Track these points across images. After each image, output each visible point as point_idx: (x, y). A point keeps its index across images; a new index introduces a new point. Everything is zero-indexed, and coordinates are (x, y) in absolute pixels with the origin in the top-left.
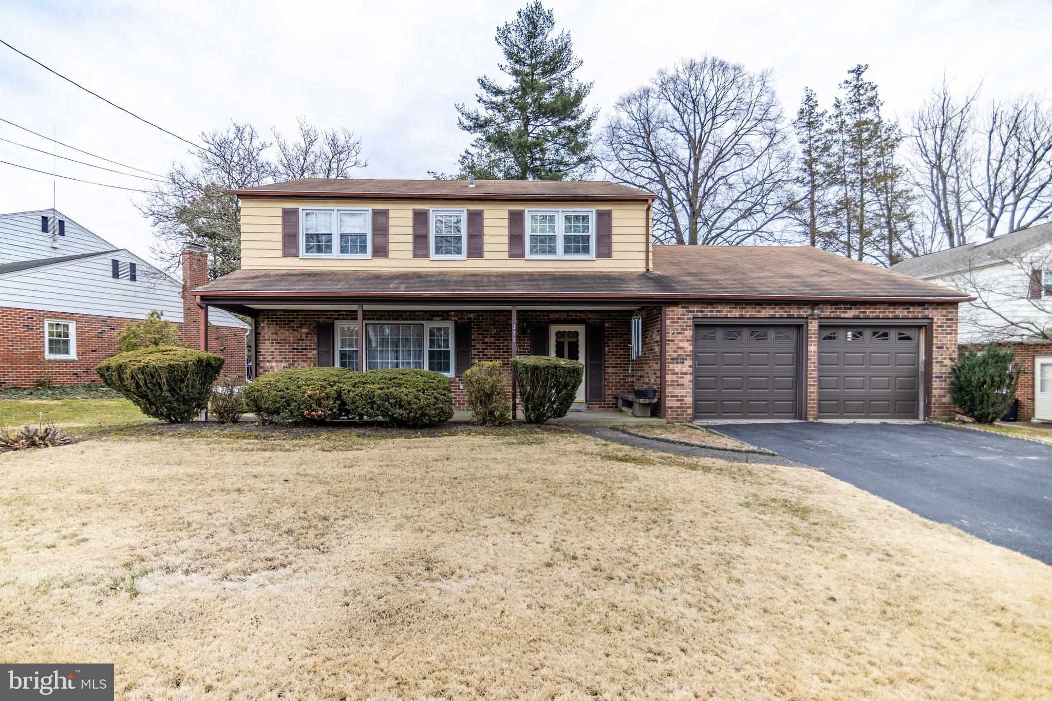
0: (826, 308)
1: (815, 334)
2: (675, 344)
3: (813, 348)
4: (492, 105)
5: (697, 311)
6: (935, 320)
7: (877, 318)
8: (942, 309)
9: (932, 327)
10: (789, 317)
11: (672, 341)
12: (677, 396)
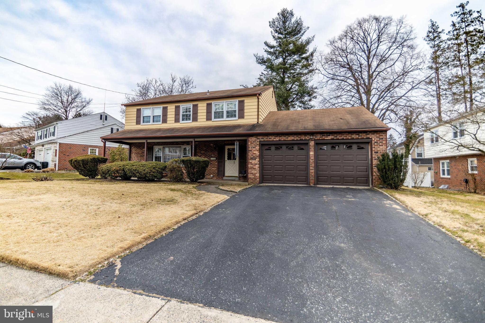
0: (318, 136)
1: (313, 147)
2: (252, 152)
3: (312, 153)
4: (270, 53)
5: (261, 138)
6: (373, 139)
7: (343, 139)
8: (376, 134)
9: (372, 143)
10: (301, 140)
11: (251, 151)
12: (253, 173)
